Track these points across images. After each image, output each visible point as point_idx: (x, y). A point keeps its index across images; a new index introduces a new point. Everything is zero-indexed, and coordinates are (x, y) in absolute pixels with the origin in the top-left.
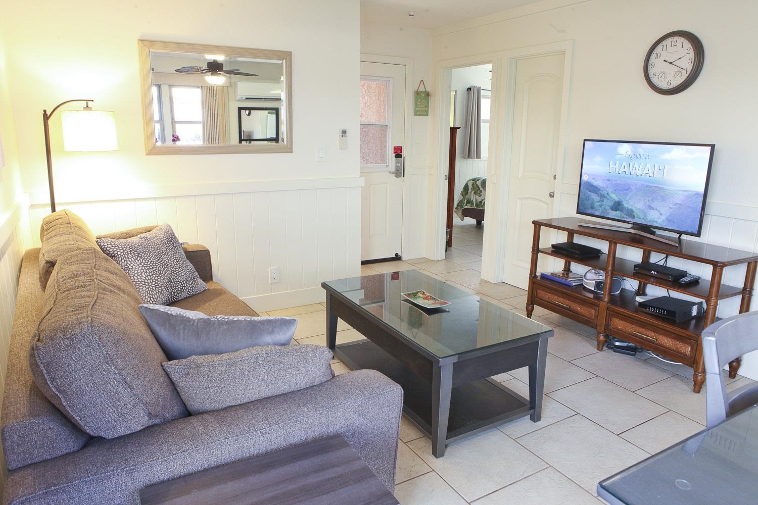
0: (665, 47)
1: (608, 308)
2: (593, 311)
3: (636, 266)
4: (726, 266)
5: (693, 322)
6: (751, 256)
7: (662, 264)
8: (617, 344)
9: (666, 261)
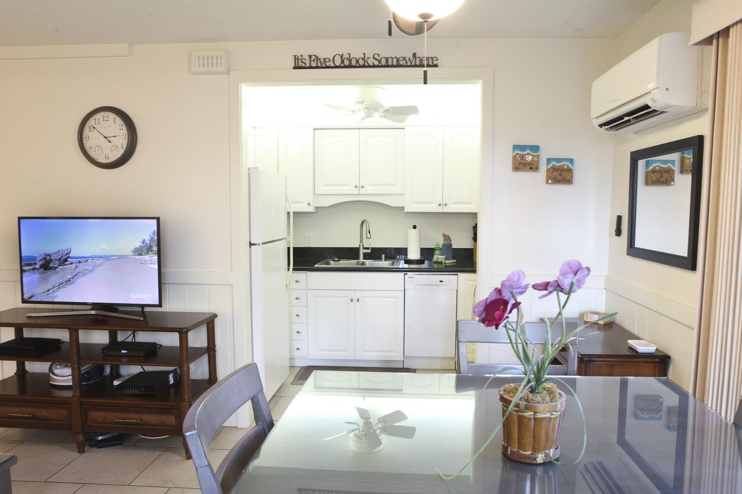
0: (97, 120)
1: (81, 403)
2: (64, 411)
3: (104, 349)
4: (189, 330)
5: (172, 390)
6: (208, 316)
7: (131, 341)
8: (100, 438)
9: (134, 336)
